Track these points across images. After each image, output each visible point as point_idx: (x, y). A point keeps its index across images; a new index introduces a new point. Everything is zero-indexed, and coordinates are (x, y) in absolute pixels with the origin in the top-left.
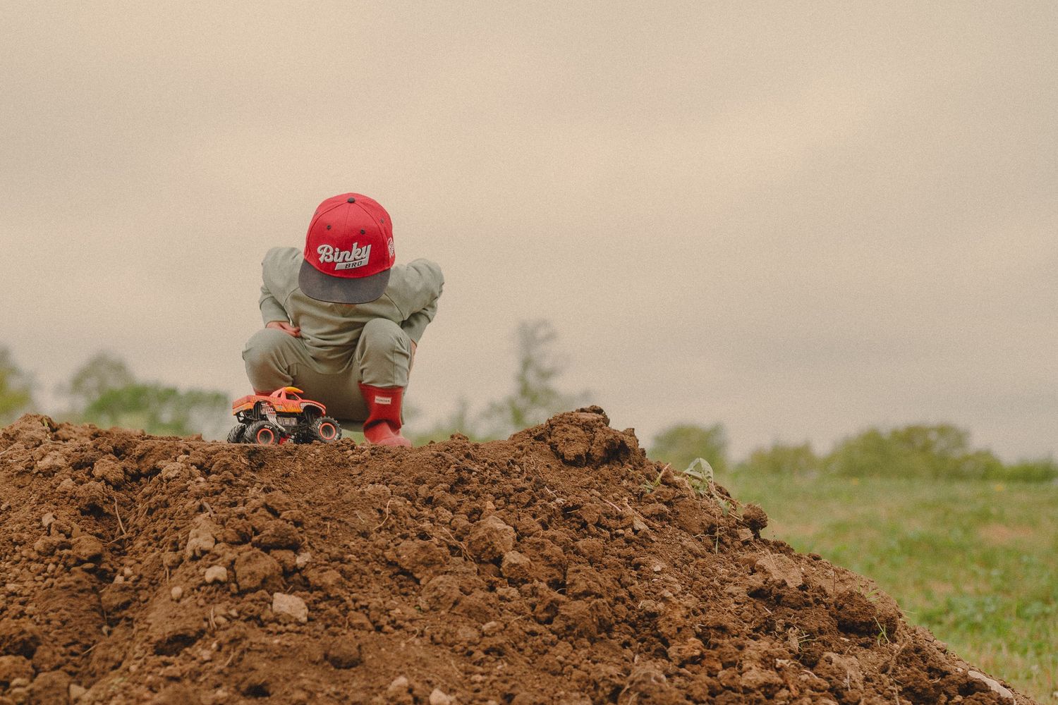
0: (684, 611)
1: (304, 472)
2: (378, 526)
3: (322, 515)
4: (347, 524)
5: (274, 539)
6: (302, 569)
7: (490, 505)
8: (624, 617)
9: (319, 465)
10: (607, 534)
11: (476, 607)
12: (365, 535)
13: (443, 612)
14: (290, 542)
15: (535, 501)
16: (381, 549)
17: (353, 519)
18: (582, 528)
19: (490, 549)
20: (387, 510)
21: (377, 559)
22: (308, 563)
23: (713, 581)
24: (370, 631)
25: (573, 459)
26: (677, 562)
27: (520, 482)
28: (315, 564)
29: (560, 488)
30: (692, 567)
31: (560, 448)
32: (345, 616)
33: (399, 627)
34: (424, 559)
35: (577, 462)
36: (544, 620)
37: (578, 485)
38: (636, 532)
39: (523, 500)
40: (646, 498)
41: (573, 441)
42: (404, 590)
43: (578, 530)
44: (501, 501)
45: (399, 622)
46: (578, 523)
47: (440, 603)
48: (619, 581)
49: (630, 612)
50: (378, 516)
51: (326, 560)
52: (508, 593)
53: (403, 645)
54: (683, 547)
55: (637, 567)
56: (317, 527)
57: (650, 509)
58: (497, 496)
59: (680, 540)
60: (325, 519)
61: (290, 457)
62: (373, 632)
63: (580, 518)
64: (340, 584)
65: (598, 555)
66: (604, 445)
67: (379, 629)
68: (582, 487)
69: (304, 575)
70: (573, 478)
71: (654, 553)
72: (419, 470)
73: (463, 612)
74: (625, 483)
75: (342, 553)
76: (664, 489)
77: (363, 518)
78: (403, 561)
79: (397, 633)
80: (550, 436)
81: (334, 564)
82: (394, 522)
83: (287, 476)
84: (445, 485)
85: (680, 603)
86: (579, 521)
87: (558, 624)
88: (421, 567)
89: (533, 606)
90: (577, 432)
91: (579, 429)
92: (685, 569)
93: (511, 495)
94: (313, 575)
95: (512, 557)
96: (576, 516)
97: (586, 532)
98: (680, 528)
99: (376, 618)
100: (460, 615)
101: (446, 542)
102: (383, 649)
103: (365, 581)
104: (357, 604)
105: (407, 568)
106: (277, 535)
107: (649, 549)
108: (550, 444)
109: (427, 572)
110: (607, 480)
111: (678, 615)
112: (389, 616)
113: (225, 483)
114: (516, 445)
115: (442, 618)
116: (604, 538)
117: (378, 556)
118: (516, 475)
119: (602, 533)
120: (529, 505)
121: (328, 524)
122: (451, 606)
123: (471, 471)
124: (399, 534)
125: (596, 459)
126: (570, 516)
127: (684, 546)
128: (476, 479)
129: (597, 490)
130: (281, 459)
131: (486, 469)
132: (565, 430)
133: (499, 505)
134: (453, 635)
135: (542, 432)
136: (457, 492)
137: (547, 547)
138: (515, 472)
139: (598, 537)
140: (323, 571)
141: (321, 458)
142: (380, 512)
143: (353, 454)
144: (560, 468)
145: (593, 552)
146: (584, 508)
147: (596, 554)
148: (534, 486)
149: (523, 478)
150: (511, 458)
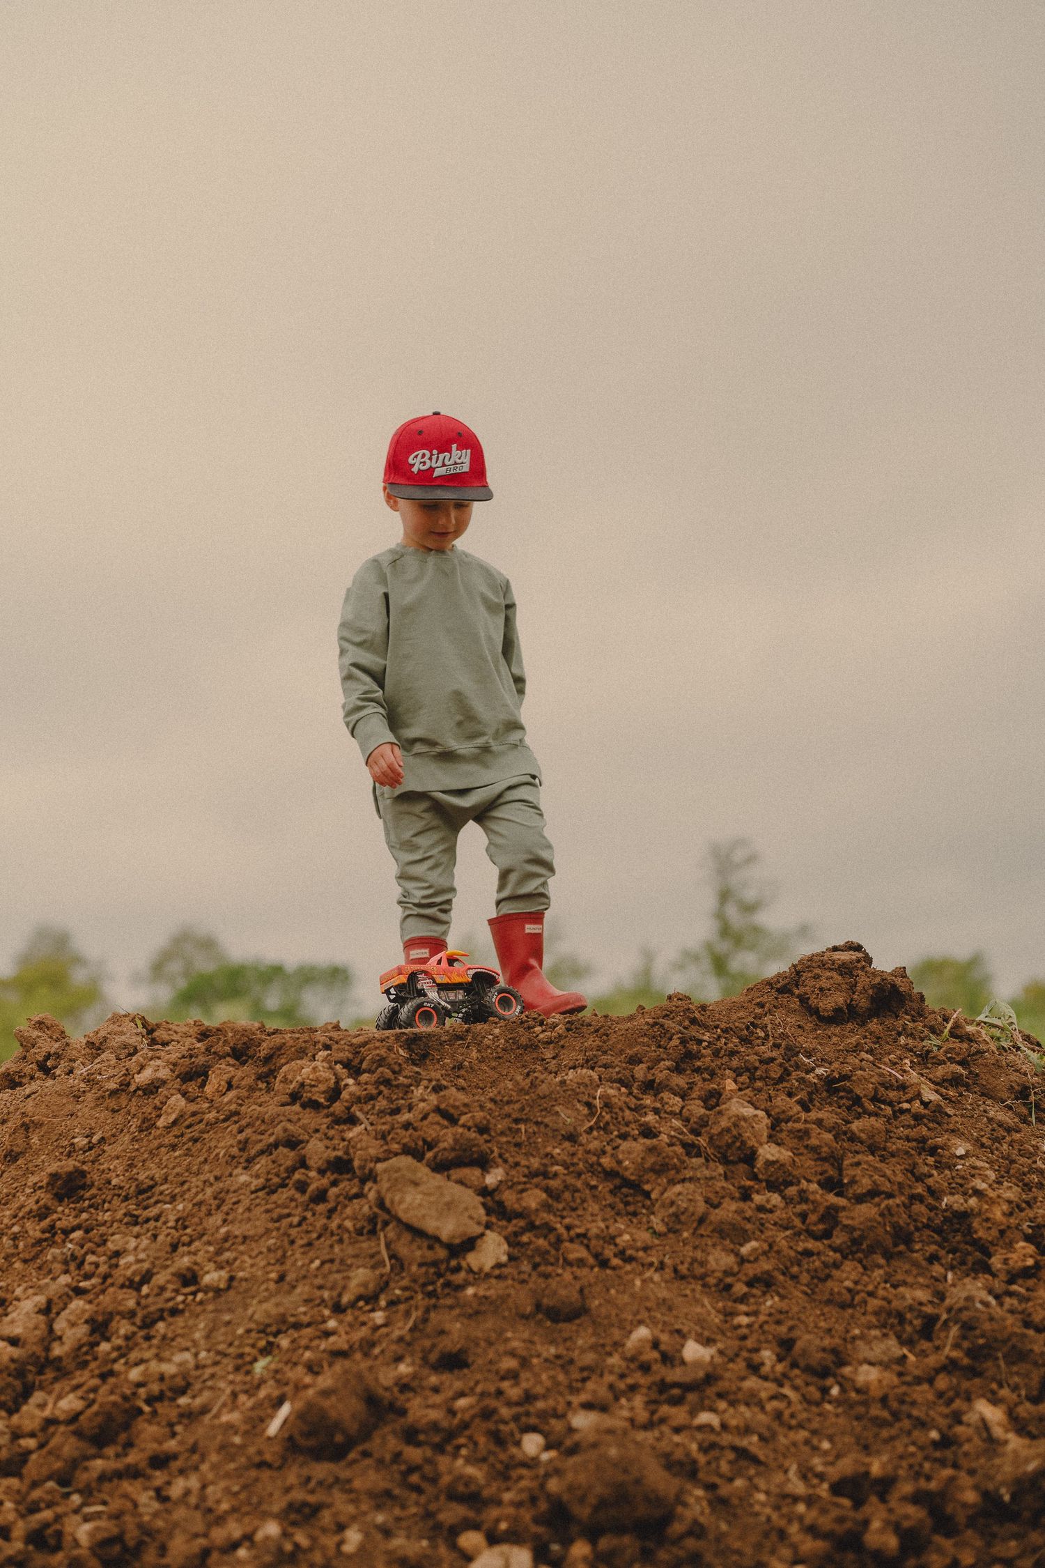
0: (1005, 1207)
1: (482, 1060)
2: (588, 1124)
3: (514, 1116)
4: (547, 1126)
5: (452, 1155)
6: (494, 1190)
7: (730, 1085)
8: (925, 1221)
9: (500, 1050)
10: (889, 1111)
11: (730, 1224)
12: (572, 1138)
13: (685, 1234)
14: (475, 1156)
15: (789, 1075)
16: (594, 1155)
17: (554, 1118)
18: (853, 1105)
19: (738, 1144)
20: (597, 1102)
21: (592, 1169)
22: (501, 1182)
23: (1035, 1162)
24: (592, 1268)
25: (831, 1014)
26: (984, 1140)
27: (765, 1050)
28: (510, 1184)
29: (819, 1055)
30: (1005, 1146)
31: (813, 1002)
32: (557, 1250)
33: (630, 1259)
34: (654, 1163)
35: (838, 1017)
36: (820, 1233)
37: (842, 1047)
38: (925, 1104)
39: (773, 1075)
40: (933, 1058)
41: (829, 990)
42: (631, 1209)
43: (849, 1108)
44: (744, 1078)
45: (629, 1252)
46: (848, 1099)
47: (680, 1222)
48: (912, 1173)
49: (932, 1214)
50: (586, 1111)
51: (525, 1176)
52: (768, 1201)
53: (638, 1283)
54: (990, 1120)
55: (933, 1151)
56: (508, 1132)
57: (940, 1072)
58: (738, 1072)
59: (985, 1111)
60: (517, 1121)
61: (461, 1042)
62: (596, 1269)
63: (851, 1091)
64: (546, 1207)
65: (880, 1139)
66: (870, 992)
67: (604, 1264)
68: (847, 1051)
69: (497, 1198)
70: (834, 1039)
71: (953, 1131)
72: (631, 1047)
73: (713, 1231)
74: (902, 1040)
75: (545, 1165)
76: (955, 1044)
77: (567, 1117)
78: (626, 1169)
79: (628, 1267)
80: (797, 986)
81: (535, 1180)
82: (607, 1117)
83: (460, 1067)
84: (668, 1063)
85: (999, 1197)
86: (850, 1095)
87: (839, 1238)
88: (651, 1176)
89: (803, 1216)
90: (832, 977)
91: (834, 974)
92: (997, 1149)
93: (756, 1069)
94: (509, 1197)
95: (768, 1152)
96: (844, 1090)
97: (860, 1110)
98: (983, 1094)
99: (600, 1250)
100: (708, 1236)
101: (678, 1139)
102: (613, 1292)
103: (578, 1201)
104: (572, 1233)
105: (633, 1178)
106: (457, 1147)
107: (945, 1126)
108: (799, 996)
109: (659, 1181)
110: (878, 1038)
111: (997, 1214)
112: (616, 1245)
113: (381, 1083)
114: (754, 1002)
115: (685, 1241)
116: (885, 1116)
117: (592, 1166)
118: (759, 1041)
119: (881, 1109)
120: (781, 1079)
121: (522, 1127)
122: (695, 1225)
123: (700, 1042)
124: (616, 1133)
125: (861, 1011)
126: (837, 1090)
127: (992, 1119)
128: (709, 1051)
129: (867, 1052)
130: (450, 1045)
131: (719, 1038)
132: (817, 977)
133: (743, 1083)
134: (703, 1264)
135: (786, 981)
136: (685, 1070)
137: (813, 1135)
138: (758, 1038)
139: (876, 1115)
140: (523, 1191)
141: (503, 1041)
142: (589, 1105)
143: (543, 1031)
144: (816, 1027)
145: (873, 1136)
146: (854, 1078)
147: (877, 1138)
148: (785, 1054)
149: (769, 1044)
150: (750, 1020)
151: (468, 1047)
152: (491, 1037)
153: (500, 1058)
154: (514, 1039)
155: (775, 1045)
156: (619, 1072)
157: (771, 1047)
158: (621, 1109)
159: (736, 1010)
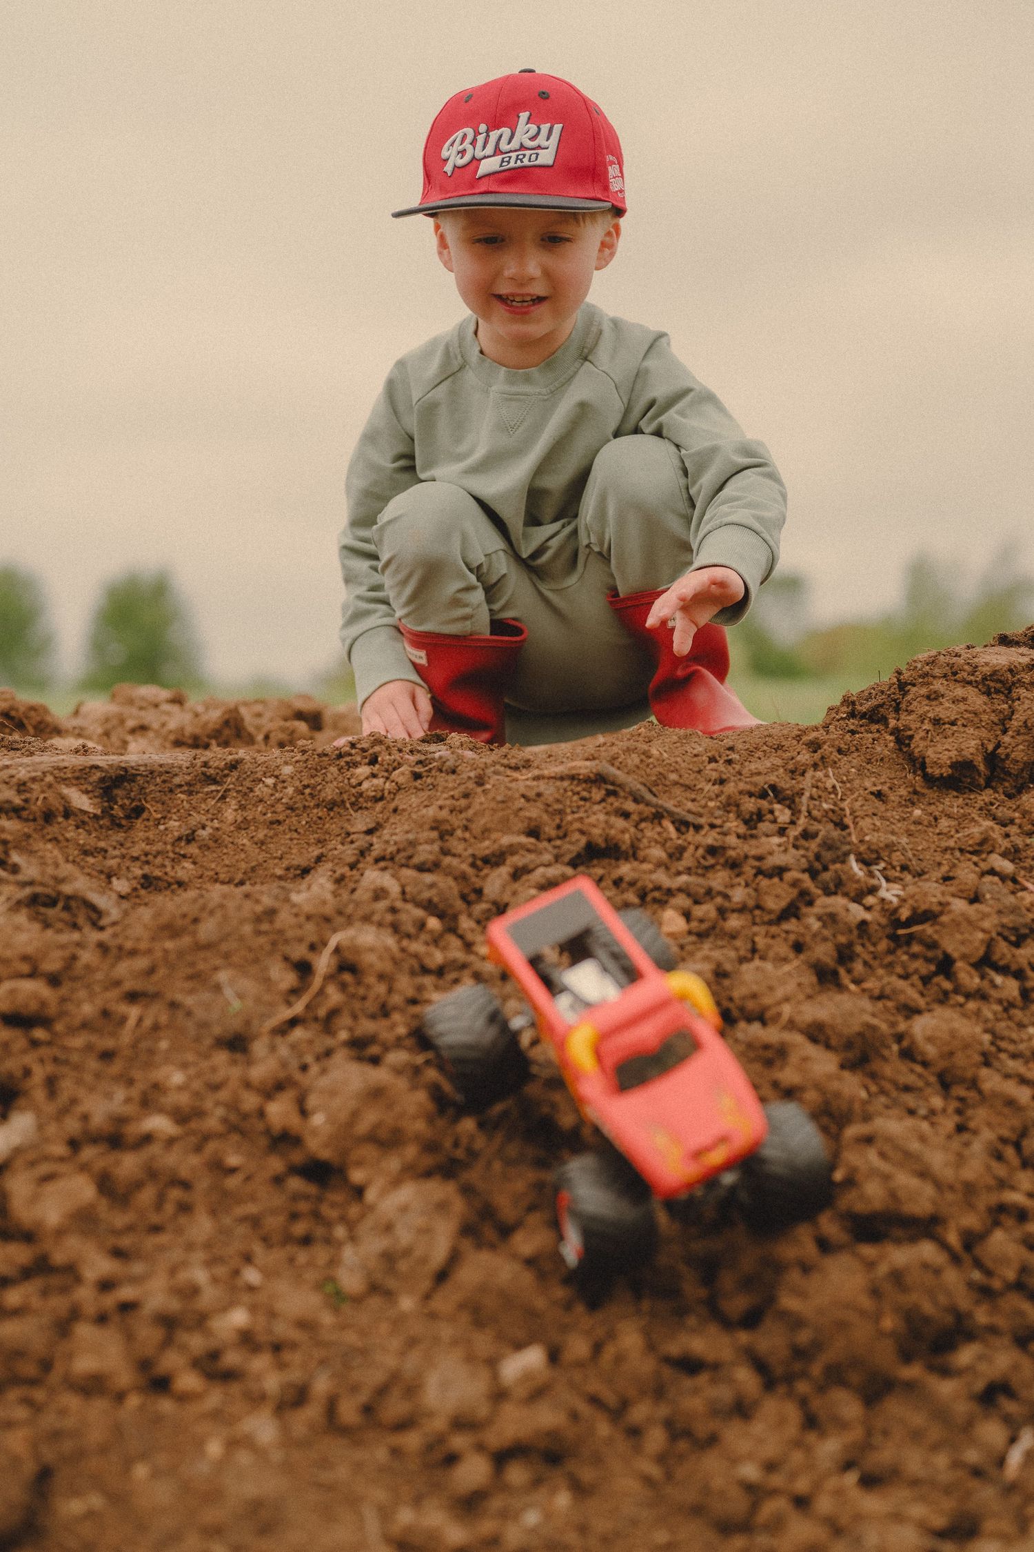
1: (243, 825)
2: (287, 1013)
4: (189, 1014)
9: (280, 808)
12: (237, 1044)
13: (407, 1303)
15: (810, 903)
16: (262, 1091)
17: (209, 996)
18: (936, 974)
20: (323, 963)
21: (239, 1125)
25: (946, 771)
27: (774, 849)
28: (34, 1156)
29: (898, 856)
31: (918, 746)
33: (228, 1376)
34: (377, 1126)
35: (961, 778)
37: (951, 843)
39: (772, 901)
41: (953, 723)
42: (300, 1228)
43: (926, 980)
44: (707, 911)
45: (232, 1358)
46: (928, 960)
47: (397, 1274)
48: (1018, 1146)
50: (290, 980)
53: (214, 1448)
58: (697, 899)
60: (133, 997)
61: (213, 788)
62: (133, 1401)
63: (933, 945)
65: (964, 1062)
68: (961, 850)
70: (944, 823)
73: (462, 1306)
77: (238, 995)
78: (314, 1132)
79: (215, 1398)
80: (897, 709)
82: (334, 996)
83: (190, 838)
86: (930, 954)
87: (770, 1336)
88: (369, 1151)
90: (964, 699)
91: (971, 693)
96: (922, 942)
97: (947, 985)
100: (447, 1317)
105: (326, 1152)
108: (896, 732)
109: (384, 1164)
114: (805, 739)
115: (398, 1322)
116: (1000, 1002)
117: (245, 1116)
118: (768, 827)
119: (995, 986)
120: (790, 912)
121: (134, 1012)
122: (426, 1284)
125: (1014, 769)
126: (910, 938)
129: (1004, 855)
130: (190, 793)
132: (933, 697)
133: (701, 921)
134: (412, 1390)
135: (879, 700)
137: (794, 1058)
139: (982, 996)
140: (48, 1178)
141: (290, 790)
142: (304, 969)
143: (374, 776)
144: (914, 798)
145: (951, 1054)
146: (944, 919)
147: (960, 1060)
148: (818, 857)
149: (794, 832)
150: (772, 778)
151: (223, 797)
152: (270, 781)
153: (279, 822)
154: (314, 788)
155: (807, 835)
156: (432, 886)
157: (796, 838)
158: (381, 977)
159: (760, 754)
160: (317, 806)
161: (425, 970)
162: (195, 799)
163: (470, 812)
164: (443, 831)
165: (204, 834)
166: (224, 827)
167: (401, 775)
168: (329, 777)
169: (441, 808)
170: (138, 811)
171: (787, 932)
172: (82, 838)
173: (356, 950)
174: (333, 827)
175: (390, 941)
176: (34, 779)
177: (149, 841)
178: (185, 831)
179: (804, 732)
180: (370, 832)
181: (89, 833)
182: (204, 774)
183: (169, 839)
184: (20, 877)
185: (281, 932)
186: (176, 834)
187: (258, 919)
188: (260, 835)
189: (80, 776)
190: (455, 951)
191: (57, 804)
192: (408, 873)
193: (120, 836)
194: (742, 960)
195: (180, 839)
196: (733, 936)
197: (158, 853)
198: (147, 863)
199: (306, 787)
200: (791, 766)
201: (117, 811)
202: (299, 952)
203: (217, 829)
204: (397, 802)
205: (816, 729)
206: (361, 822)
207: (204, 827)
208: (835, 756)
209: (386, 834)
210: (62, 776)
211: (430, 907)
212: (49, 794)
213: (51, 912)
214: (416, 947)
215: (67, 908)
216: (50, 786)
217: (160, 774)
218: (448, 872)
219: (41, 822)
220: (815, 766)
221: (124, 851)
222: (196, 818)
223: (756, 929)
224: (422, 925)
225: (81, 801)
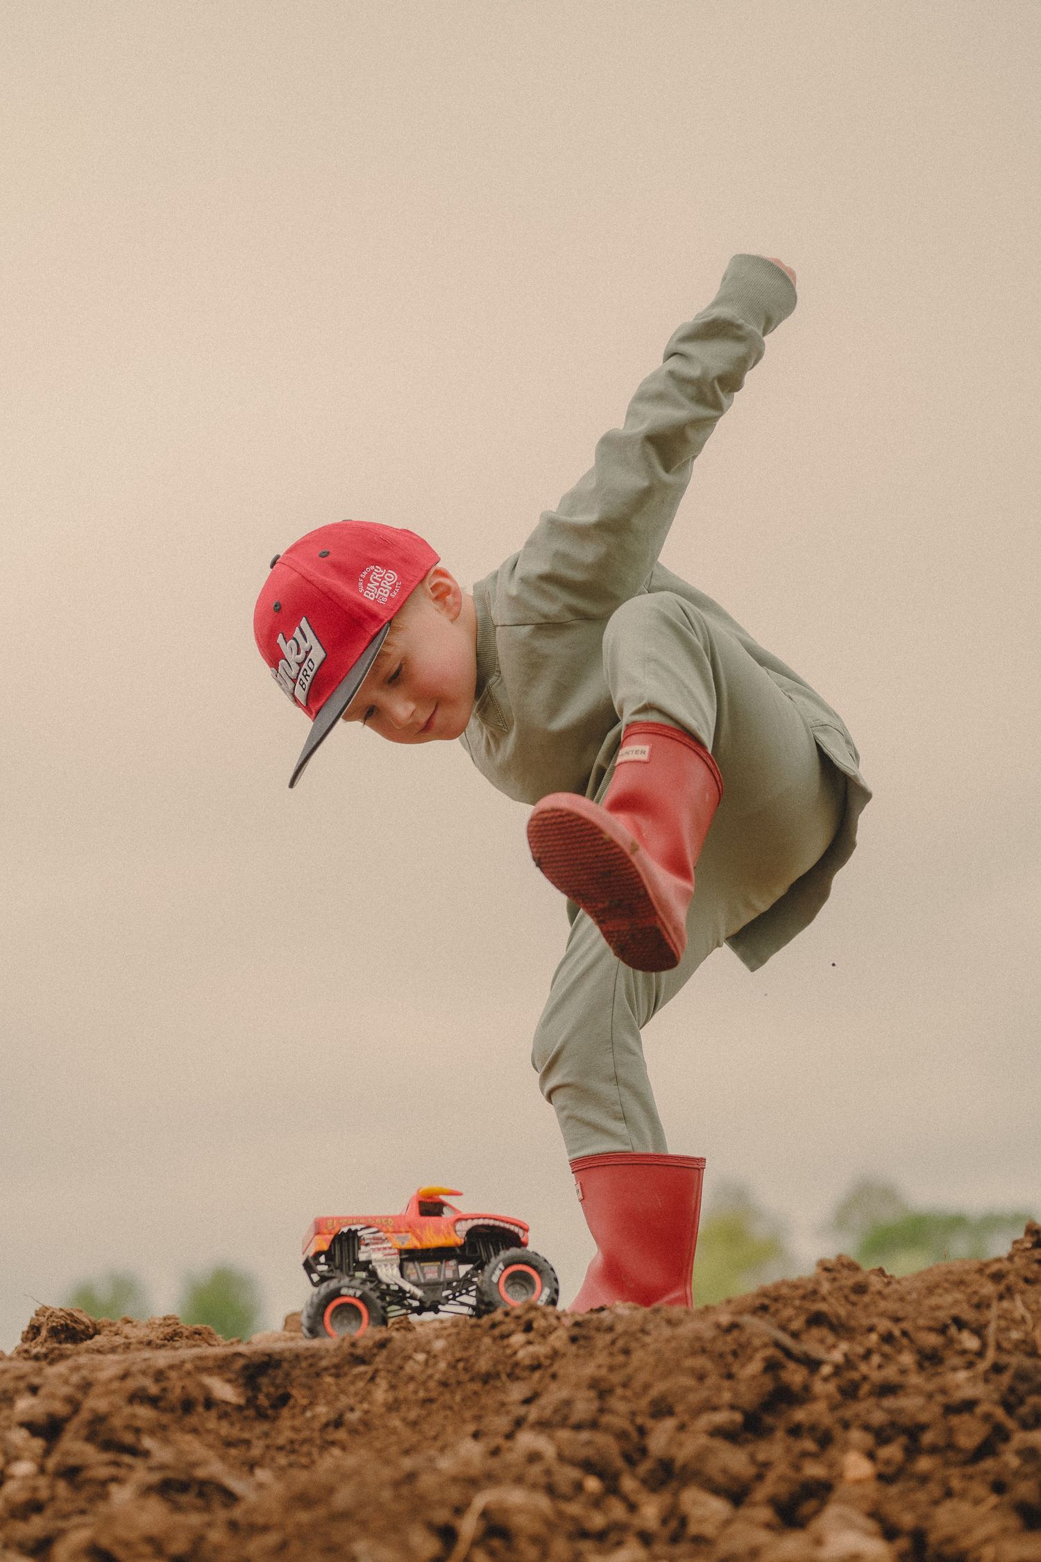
1: (393, 1407)
7: (856, 1466)
9: (432, 1384)
27: (962, 1382)
39: (963, 1440)
44: (893, 1452)
58: (882, 1436)
61: (362, 1368)
83: (338, 1423)
84: (721, 1418)
93: (926, 1427)
114: (988, 1271)
118: (956, 1361)
120: (986, 1450)
123: (813, 1364)
130: (337, 1376)
131: (867, 1355)
133: (888, 1462)
136: (770, 1430)
138: (964, 1352)
141: (442, 1365)
143: (529, 1343)
148: (1012, 1390)
149: (983, 1365)
150: (955, 1311)
151: (372, 1379)
152: (421, 1357)
153: (432, 1400)
154: (466, 1360)
155: (997, 1369)
156: (589, 1443)
157: (986, 1372)
158: (536, 1540)
159: (940, 1291)
160: (472, 1380)
161: (584, 1534)
162: (343, 1382)
163: (629, 1370)
164: (602, 1390)
165: (352, 1417)
166: (375, 1409)
167: (559, 1339)
168: (483, 1348)
169: (600, 1366)
170: (283, 1400)
171: (986, 1473)
172: (225, 1429)
173: (505, 1511)
174: (489, 1401)
175: (543, 1502)
176: (171, 1367)
177: (295, 1429)
178: (333, 1416)
179: (987, 1265)
180: (527, 1401)
181: (232, 1424)
182: (352, 1355)
183: (317, 1425)
184: (153, 1462)
185: (422, 1498)
186: (323, 1420)
187: (397, 1484)
188: (413, 1415)
189: (221, 1366)
190: (618, 1511)
191: (196, 1393)
192: (564, 1434)
193: (265, 1427)
194: (936, 1503)
195: (327, 1425)
196: (924, 1479)
197: (305, 1441)
198: (293, 1451)
199: (459, 1360)
200: (975, 1300)
201: (263, 1401)
202: (441, 1516)
203: (367, 1412)
204: (555, 1368)
205: (999, 1260)
206: (517, 1392)
207: (352, 1410)
208: (1022, 1285)
209: (543, 1401)
210: (203, 1367)
211: (589, 1467)
212: (188, 1382)
213: (184, 1499)
214: (574, 1509)
215: (201, 1494)
216: (189, 1373)
217: (306, 1358)
218: (607, 1429)
219: (179, 1412)
220: (1001, 1297)
221: (269, 1441)
222: (344, 1401)
223: (948, 1472)
224: (579, 1487)
225: (225, 1391)
